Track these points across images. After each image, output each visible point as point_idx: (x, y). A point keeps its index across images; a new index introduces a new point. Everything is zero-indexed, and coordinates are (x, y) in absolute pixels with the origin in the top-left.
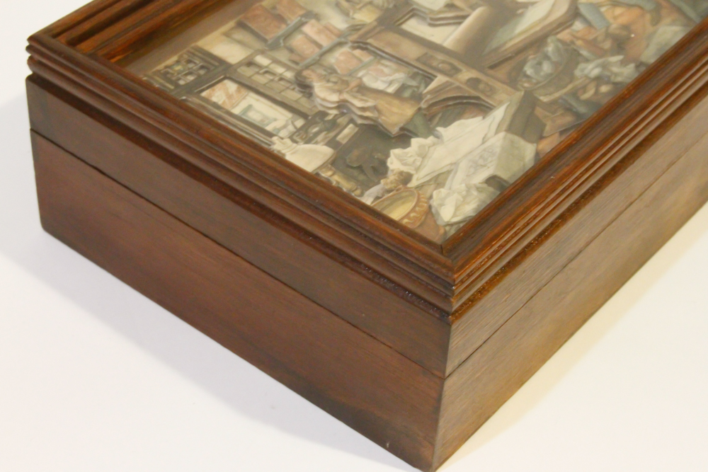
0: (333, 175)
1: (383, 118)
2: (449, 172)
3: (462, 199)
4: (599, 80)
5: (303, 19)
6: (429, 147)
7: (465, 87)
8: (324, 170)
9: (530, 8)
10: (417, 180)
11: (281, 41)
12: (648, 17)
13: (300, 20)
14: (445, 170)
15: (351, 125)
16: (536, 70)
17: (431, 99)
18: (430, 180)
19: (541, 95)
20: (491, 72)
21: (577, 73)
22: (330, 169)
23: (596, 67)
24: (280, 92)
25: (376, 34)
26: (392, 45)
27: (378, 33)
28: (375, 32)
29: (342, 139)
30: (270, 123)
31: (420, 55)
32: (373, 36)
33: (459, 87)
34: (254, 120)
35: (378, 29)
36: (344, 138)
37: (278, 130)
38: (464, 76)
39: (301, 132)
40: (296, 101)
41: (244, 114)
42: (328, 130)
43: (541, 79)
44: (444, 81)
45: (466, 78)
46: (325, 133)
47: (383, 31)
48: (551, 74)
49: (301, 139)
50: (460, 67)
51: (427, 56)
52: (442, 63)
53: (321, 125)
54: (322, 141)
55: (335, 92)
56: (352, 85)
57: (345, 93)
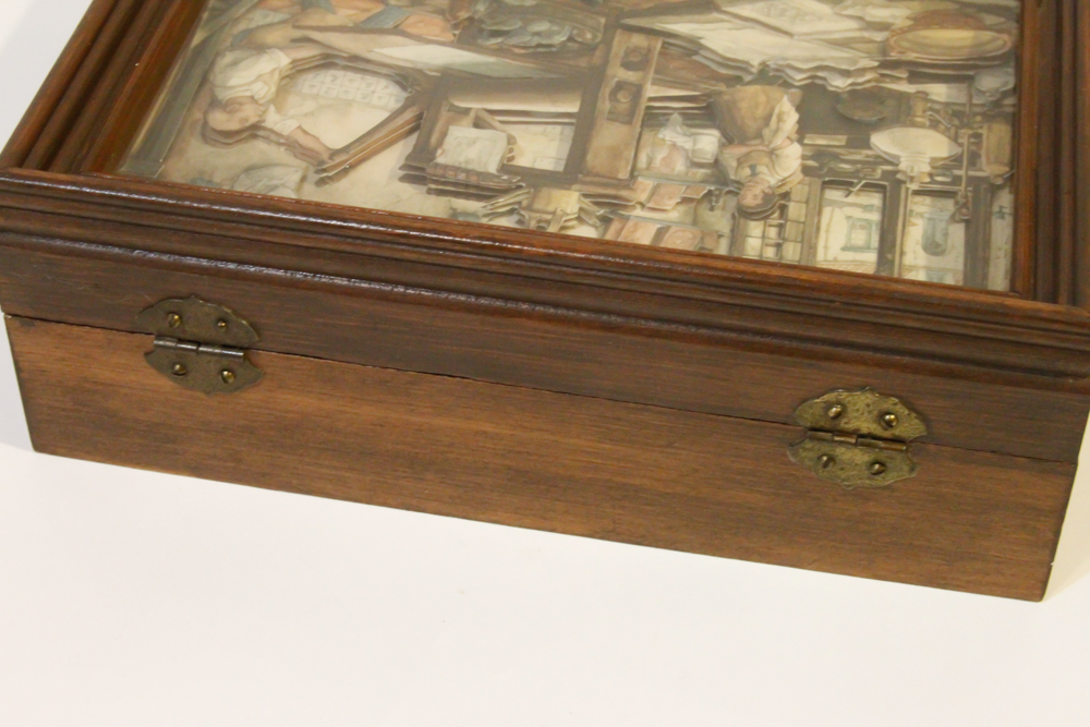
0: (919, 116)
7: (652, 69)
8: (921, 124)
16: (550, 34)
22: (912, 119)
24: (803, 219)
25: (603, 177)
26: (615, 154)
27: (597, 175)
28: (596, 179)
29: (839, 140)
30: (859, 220)
31: (617, 124)
32: (610, 178)
33: (656, 72)
34: (870, 235)
35: (589, 179)
36: (836, 140)
37: (866, 208)
38: (631, 76)
39: (861, 175)
40: (807, 202)
41: (867, 248)
42: (836, 157)
43: (567, 27)
44: (655, 87)
45: (631, 73)
46: (842, 157)
47: (589, 173)
48: (550, 22)
49: (874, 170)
50: (613, 83)
51: (613, 117)
52: (618, 101)
53: (832, 164)
54: (860, 154)
55: (777, 156)
56: (743, 150)
57: (772, 146)
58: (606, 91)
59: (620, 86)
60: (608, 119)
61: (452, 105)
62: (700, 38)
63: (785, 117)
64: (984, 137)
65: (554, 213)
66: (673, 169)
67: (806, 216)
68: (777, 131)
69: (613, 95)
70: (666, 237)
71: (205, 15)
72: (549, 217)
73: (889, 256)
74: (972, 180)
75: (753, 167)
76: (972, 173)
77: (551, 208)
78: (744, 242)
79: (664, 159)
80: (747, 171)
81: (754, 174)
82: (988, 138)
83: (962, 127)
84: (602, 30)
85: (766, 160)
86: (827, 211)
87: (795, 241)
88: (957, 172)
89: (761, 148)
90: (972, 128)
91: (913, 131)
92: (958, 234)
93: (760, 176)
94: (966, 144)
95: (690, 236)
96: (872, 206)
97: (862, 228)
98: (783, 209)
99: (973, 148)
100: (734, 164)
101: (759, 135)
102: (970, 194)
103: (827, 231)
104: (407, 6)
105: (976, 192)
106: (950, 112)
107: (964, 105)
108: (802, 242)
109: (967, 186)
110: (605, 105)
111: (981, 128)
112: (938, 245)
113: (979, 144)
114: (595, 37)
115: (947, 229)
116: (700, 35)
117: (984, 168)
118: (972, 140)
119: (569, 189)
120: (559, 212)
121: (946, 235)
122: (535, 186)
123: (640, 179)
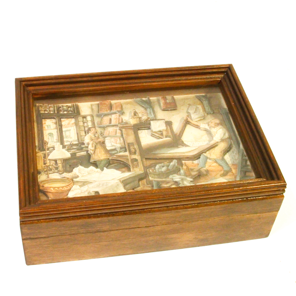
0: (60, 163)
1: (93, 155)
2: (91, 183)
3: (80, 193)
4: (176, 183)
5: (117, 112)
6: (94, 172)
7: (130, 160)
8: (59, 160)
9: (184, 147)
10: (79, 179)
11: (103, 115)
12: (222, 172)
13: (116, 112)
14: (91, 181)
15: (86, 152)
16: (160, 168)
17: (115, 158)
18: (82, 182)
19: (150, 177)
20: (144, 160)
21: (171, 177)
22: (61, 161)
23: (180, 178)
24: (81, 131)
25: (128, 129)
26: (128, 135)
27: (129, 129)
28: (129, 128)
29: (78, 155)
30: (69, 138)
31: (131, 142)
32: (126, 129)
33: (128, 159)
34: (65, 135)
35: (130, 127)
36: (79, 155)
37: (68, 141)
38: (134, 157)
39: (71, 146)
40: (81, 136)
41: (65, 131)
42: (78, 149)
43: (157, 172)
44: (126, 154)
45: (134, 158)
46: (76, 150)
47: (131, 129)
48: (162, 172)
49: (68, 148)
50: (137, 153)
51: (132, 144)
52: (134, 149)
53: (78, 147)
54: (72, 152)
55: (91, 139)
56: (99, 140)
57: (92, 141)
58: (138, 151)
59: (135, 153)
60: (133, 143)
61: (170, 138)
62: (121, 173)
63: (92, 147)
64: (43, 164)
65: (134, 118)
66: (114, 139)
67: (80, 132)
68: (92, 144)
69: (136, 151)
70: (109, 122)
71: (245, 153)
72: (134, 117)
73: (60, 127)
74: (45, 150)
75: (95, 136)
76: (45, 152)
77: (135, 119)
78: (92, 124)
79: (117, 141)
80: (96, 135)
81: (95, 135)
82: (42, 164)
83: (49, 165)
84: (149, 174)
85: (93, 138)
86: (76, 139)
87: (81, 126)
88: (48, 151)
89: (95, 141)
90: (47, 166)
91: (61, 157)
92: (46, 138)
93: (93, 135)
94: (47, 161)
95: (104, 123)
96: (66, 142)
97: (68, 136)
98: (85, 132)
99: (45, 160)
100: (100, 137)
101: (97, 143)
102: (44, 146)
103: (75, 134)
104: (200, 168)
105: (43, 147)
106: (53, 170)
107: (49, 174)
108: (80, 126)
109: (45, 148)
110: (136, 146)
111: (44, 167)
112: (50, 136)
113: (44, 161)
114: (149, 171)
115: (48, 140)
116: (122, 174)
117: (42, 154)
118: (46, 162)
119: (134, 124)
120: (133, 118)
121: (48, 139)
122: (141, 123)
123: (120, 135)
